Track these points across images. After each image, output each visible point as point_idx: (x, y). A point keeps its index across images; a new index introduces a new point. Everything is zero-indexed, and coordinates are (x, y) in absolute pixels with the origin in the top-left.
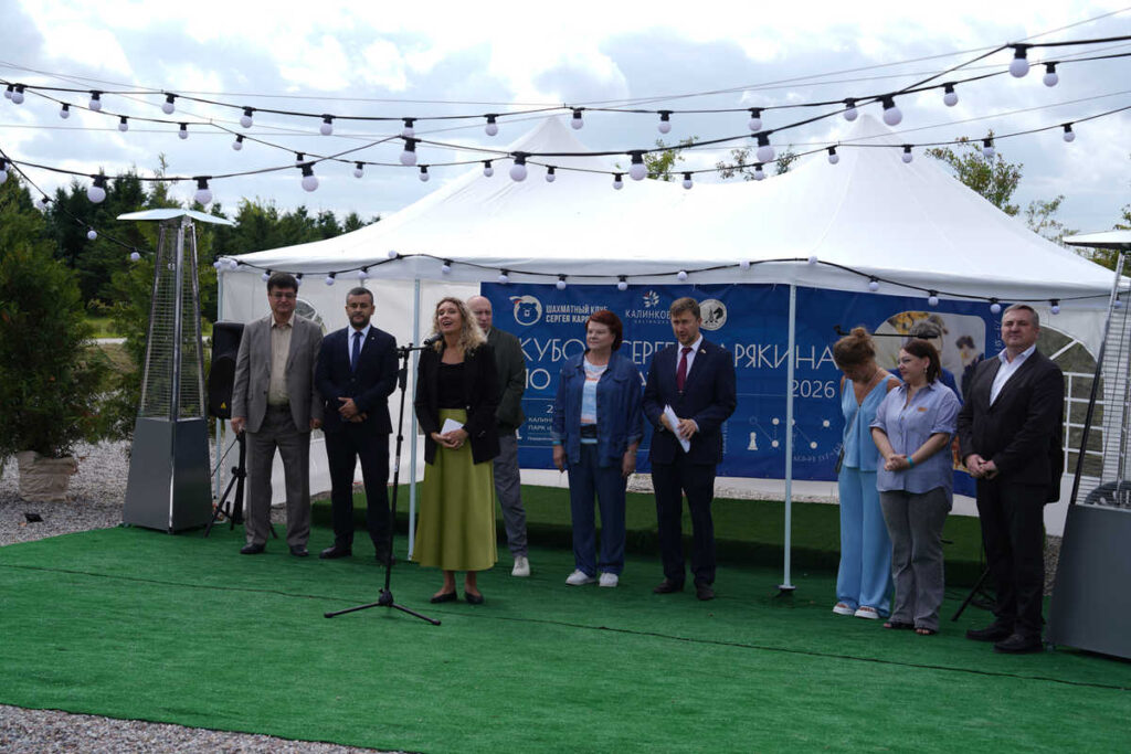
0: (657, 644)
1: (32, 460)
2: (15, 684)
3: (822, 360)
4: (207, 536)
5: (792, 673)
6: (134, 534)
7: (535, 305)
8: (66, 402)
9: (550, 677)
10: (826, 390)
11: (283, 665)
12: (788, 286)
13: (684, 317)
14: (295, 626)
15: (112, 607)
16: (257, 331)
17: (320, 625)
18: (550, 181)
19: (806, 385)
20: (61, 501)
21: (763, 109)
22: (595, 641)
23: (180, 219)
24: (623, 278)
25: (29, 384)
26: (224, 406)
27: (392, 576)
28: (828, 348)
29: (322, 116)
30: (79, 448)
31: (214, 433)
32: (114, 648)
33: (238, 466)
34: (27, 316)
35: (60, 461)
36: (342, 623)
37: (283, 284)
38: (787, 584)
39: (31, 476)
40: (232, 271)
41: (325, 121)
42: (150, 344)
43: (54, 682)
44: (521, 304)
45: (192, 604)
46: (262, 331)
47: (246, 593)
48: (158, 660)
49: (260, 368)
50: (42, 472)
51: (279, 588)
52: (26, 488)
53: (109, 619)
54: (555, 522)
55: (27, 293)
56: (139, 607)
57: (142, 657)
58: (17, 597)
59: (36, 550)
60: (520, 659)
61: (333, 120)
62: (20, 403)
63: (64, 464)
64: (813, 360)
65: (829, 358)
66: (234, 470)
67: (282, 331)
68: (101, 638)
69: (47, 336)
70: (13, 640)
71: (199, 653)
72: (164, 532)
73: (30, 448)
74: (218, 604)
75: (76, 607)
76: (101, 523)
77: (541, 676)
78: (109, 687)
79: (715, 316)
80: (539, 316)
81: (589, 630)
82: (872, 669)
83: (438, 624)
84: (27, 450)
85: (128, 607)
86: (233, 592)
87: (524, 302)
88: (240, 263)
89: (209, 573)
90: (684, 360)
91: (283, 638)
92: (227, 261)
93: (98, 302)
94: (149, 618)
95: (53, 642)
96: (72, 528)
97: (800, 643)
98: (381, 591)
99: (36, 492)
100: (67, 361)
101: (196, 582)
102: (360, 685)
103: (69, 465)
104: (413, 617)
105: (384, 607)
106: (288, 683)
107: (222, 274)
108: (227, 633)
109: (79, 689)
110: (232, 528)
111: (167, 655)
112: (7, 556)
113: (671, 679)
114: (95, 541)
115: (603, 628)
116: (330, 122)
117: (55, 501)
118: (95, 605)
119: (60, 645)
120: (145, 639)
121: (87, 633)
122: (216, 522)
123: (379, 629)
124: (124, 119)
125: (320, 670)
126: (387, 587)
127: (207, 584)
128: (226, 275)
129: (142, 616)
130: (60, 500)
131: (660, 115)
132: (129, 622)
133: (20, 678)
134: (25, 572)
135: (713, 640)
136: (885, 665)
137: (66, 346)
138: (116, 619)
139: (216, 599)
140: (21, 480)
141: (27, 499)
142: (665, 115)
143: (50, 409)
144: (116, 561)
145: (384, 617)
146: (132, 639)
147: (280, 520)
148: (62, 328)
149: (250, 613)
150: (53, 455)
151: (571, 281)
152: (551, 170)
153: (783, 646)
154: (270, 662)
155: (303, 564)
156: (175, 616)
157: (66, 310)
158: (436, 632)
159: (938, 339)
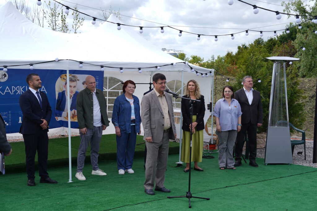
159: (75, 82)
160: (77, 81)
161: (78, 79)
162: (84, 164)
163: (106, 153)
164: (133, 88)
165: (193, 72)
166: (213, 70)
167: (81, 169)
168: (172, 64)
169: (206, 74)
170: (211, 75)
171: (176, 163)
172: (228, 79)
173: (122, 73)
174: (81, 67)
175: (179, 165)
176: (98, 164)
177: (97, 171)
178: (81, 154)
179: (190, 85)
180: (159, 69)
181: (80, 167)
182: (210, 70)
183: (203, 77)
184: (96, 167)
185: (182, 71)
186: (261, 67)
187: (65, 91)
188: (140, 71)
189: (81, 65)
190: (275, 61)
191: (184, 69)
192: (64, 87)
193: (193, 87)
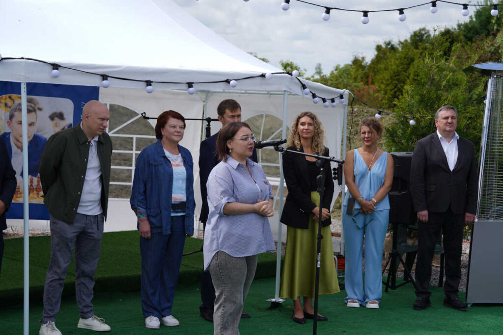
159: (33, 114)
160: (38, 111)
161: (41, 106)
162: (59, 305)
163: (106, 276)
164: (181, 128)
165: (307, 96)
166: (346, 92)
167: (51, 317)
168: (263, 76)
169: (333, 101)
170: (342, 102)
171: (269, 300)
172: (380, 113)
173: (149, 92)
174: (56, 77)
175: (276, 305)
176: (92, 305)
177: (90, 319)
178: (51, 281)
179: (303, 124)
180: (234, 87)
181: (49, 312)
182: (341, 91)
183: (326, 107)
184: (85, 310)
185: (285, 91)
186: (452, 86)
187: (9, 133)
188: (191, 89)
189: (55, 71)
190: (492, 73)
191: (290, 89)
192: (7, 125)
193: (311, 128)
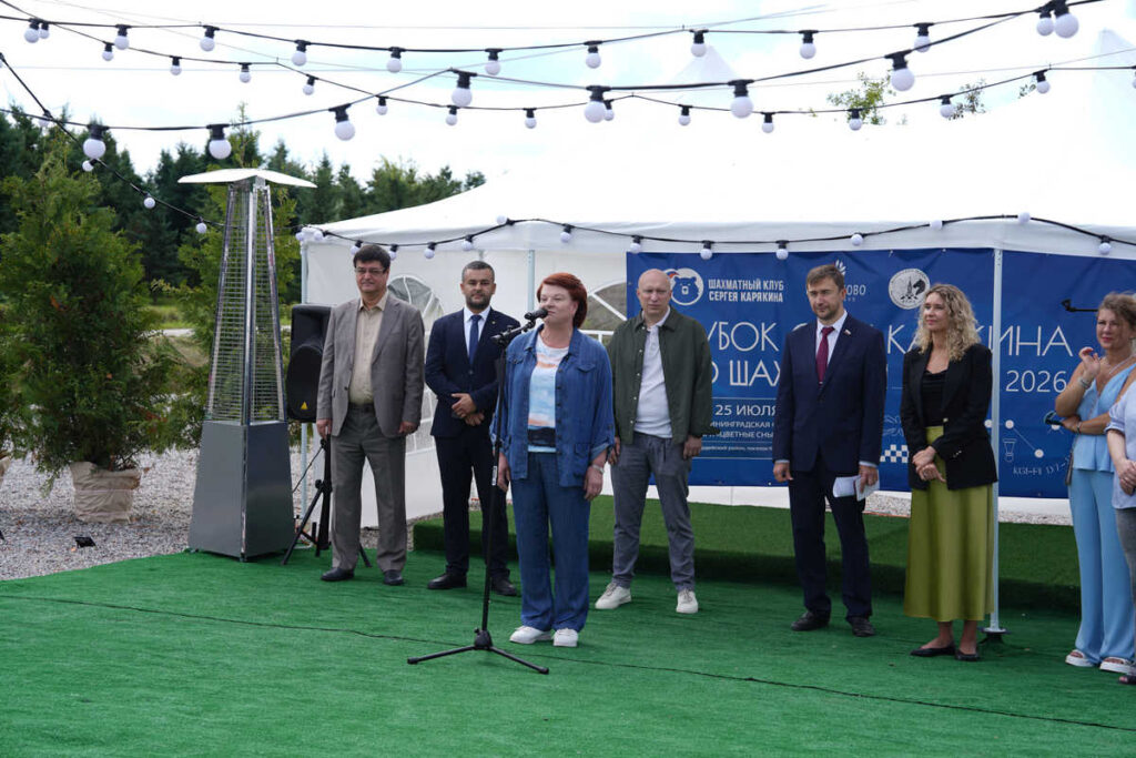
0: (815, 700)
1: (89, 472)
2: (21, 741)
3: (1051, 343)
4: (285, 564)
5: (985, 740)
6: (200, 561)
7: (694, 279)
8: (128, 403)
9: (671, 739)
10: (1055, 383)
11: (346, 722)
12: (991, 250)
13: (823, 287)
14: (369, 674)
15: (154, 649)
16: (343, 314)
17: (400, 673)
18: (684, 124)
19: (1029, 376)
20: (121, 521)
21: (932, 24)
22: (738, 696)
23: (252, 180)
24: (783, 244)
25: (82, 381)
26: (304, 406)
27: (490, 612)
28: (1059, 329)
29: (390, 49)
30: (144, 458)
31: (299, 438)
32: (148, 699)
33: (322, 478)
34: (81, 302)
35: (121, 473)
36: (429, 670)
37: (373, 259)
38: (994, 627)
39: (87, 492)
40: (317, 243)
41: (393, 56)
42: (218, 332)
43: (69, 740)
44: (676, 279)
45: (252, 646)
46: (347, 315)
47: (319, 633)
48: (198, 714)
49: (343, 358)
50: (100, 487)
51: (359, 626)
52: (82, 506)
53: (148, 664)
54: (707, 547)
55: (79, 272)
56: (187, 650)
57: (180, 711)
58: (46, 637)
59: (82, 579)
60: (638, 715)
61: (402, 54)
62: (73, 405)
63: (123, 477)
64: (1039, 344)
65: (1062, 341)
66: (318, 484)
67: (371, 316)
68: (135, 686)
69: (103, 324)
70: (31, 688)
71: (248, 706)
72: (236, 559)
73: (87, 459)
74: (281, 646)
75: (111, 650)
76: (165, 547)
77: (663, 739)
78: (132, 747)
79: (915, 290)
80: (700, 294)
81: (732, 682)
82: (1092, 736)
83: (546, 672)
84: (81, 461)
85: (174, 650)
86: (304, 632)
87: (680, 277)
88: (326, 233)
89: (279, 609)
90: (825, 341)
91: (354, 689)
92: (309, 233)
93: (161, 282)
94: (197, 663)
95: (77, 692)
96: (129, 555)
97: (1002, 700)
98: (477, 631)
99: (94, 511)
100: (126, 354)
101: (262, 619)
102: (435, 747)
103: (132, 478)
104: (516, 664)
105: (482, 652)
106: (347, 744)
107: (306, 248)
108: (287, 682)
109: (95, 750)
110: (318, 554)
111: (208, 709)
112: (45, 587)
113: (826, 745)
114: (152, 570)
115: (751, 679)
116: (399, 57)
117: (113, 522)
118: (137, 647)
119: (86, 695)
120: (187, 688)
121: (119, 681)
122: (298, 547)
123: (471, 678)
124: (176, 61)
125: (392, 728)
126: (485, 626)
127: (273, 621)
128: (311, 249)
129: (188, 660)
130: (118, 520)
131: (802, 36)
132: (172, 667)
133: (28, 735)
134: (62, 607)
135: (888, 695)
136: (1109, 732)
137: (128, 336)
138: (158, 665)
139: (282, 641)
140: (77, 496)
141: (83, 519)
142: (808, 36)
143: (107, 413)
144: (172, 593)
145: (479, 663)
146: (173, 689)
147: (370, 544)
148: (121, 313)
149: (319, 657)
150: (112, 467)
151: (718, 249)
152: (686, 110)
153: (977, 705)
154: (332, 717)
155: (396, 597)
156: (229, 662)
157: (125, 293)
158: (542, 683)
176: (683, 573)
184: (675, 579)
